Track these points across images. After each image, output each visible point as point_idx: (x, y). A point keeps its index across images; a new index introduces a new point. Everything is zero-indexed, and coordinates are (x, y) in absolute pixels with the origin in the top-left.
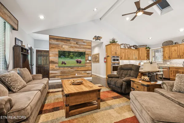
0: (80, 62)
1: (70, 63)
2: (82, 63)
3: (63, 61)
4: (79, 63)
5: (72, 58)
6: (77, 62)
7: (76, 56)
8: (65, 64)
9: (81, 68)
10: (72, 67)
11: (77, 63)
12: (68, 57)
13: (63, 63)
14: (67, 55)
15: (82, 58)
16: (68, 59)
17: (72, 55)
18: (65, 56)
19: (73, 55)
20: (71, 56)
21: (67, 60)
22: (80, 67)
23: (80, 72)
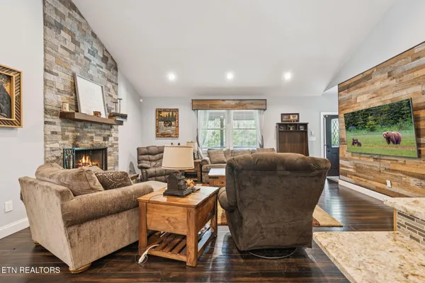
0: (397, 141)
1: (369, 143)
2: (403, 142)
3: (355, 138)
4: (393, 143)
5: (372, 130)
6: (389, 139)
7: (384, 124)
8: (359, 144)
9: (404, 164)
10: (376, 157)
11: (389, 142)
12: (364, 128)
13: (355, 142)
14: (361, 124)
15: (401, 128)
16: (364, 132)
17: (373, 123)
18: (357, 125)
19: (375, 120)
20: (370, 125)
21: (362, 136)
22: (401, 161)
23: (404, 179)
